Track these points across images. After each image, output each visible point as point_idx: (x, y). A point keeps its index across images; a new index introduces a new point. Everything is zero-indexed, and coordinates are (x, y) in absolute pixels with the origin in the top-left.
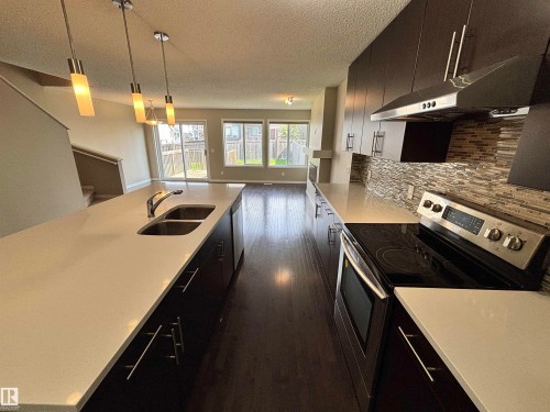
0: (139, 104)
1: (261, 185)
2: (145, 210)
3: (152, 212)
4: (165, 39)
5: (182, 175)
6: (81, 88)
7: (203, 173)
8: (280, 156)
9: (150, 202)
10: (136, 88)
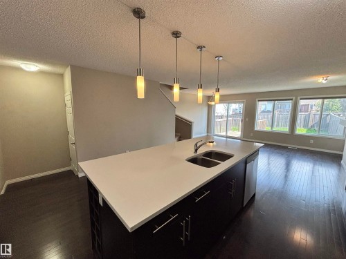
0: (200, 94)
1: (285, 148)
2: (193, 149)
3: (196, 150)
4: (221, 59)
5: (224, 134)
6: (176, 89)
7: (238, 134)
8: (312, 126)
9: (196, 145)
10: (200, 87)
